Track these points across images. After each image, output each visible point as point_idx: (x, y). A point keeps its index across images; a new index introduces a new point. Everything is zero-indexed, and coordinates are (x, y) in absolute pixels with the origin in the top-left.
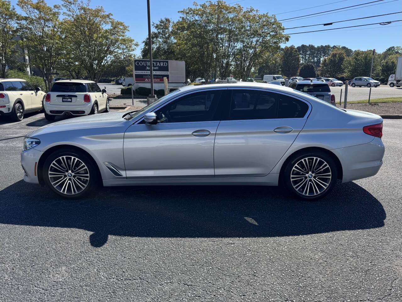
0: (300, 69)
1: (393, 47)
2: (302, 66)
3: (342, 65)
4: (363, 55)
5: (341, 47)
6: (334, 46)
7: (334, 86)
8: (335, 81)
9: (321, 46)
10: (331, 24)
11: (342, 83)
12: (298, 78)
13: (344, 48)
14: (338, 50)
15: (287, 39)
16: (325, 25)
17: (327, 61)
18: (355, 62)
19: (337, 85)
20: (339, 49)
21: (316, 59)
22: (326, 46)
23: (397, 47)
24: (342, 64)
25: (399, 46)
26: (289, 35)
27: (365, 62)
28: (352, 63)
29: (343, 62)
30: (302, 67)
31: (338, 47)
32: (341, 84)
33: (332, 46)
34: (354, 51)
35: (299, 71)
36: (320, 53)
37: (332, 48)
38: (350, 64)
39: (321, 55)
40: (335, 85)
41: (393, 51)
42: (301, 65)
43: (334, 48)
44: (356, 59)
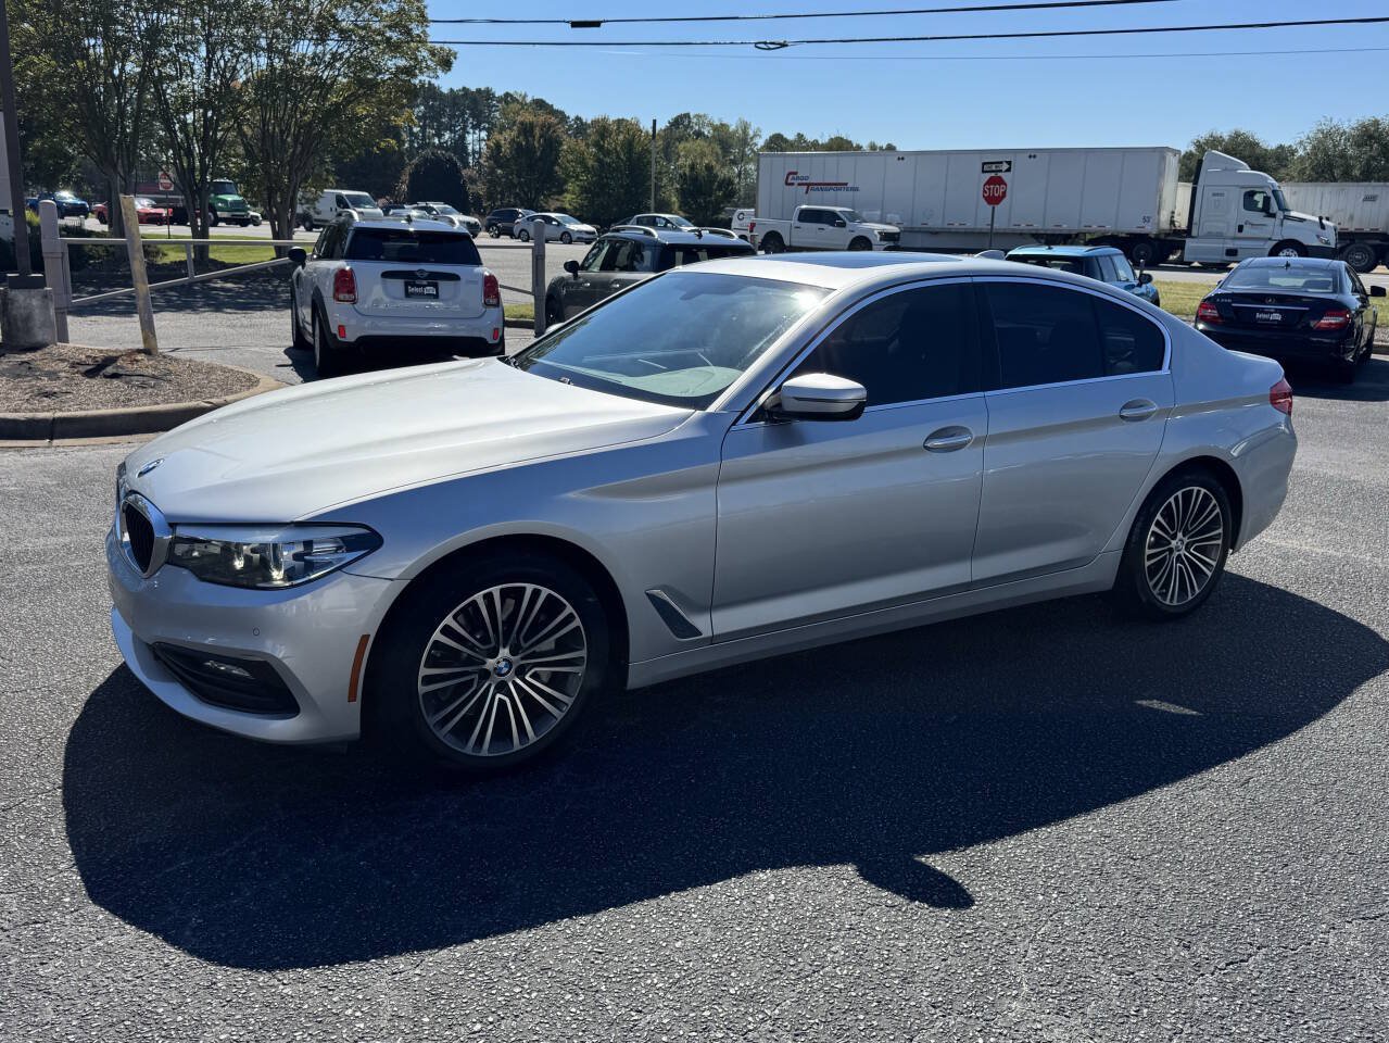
0: (408, 170)
1: (687, 116)
2: (415, 161)
3: (557, 168)
4: (621, 137)
5: (529, 100)
6: (507, 95)
7: (570, 243)
8: (569, 223)
9: (464, 88)
10: (596, 24)
11: (593, 233)
12: (435, 206)
13: (540, 104)
14: (523, 108)
15: (446, 63)
16: (575, 24)
17: (506, 149)
18: (599, 161)
19: (580, 240)
20: (523, 105)
21: (447, 136)
22: (479, 91)
23: (698, 116)
24: (555, 162)
25: (702, 113)
26: (455, 48)
27: (629, 159)
28: (590, 163)
29: (557, 157)
30: (416, 165)
31: (520, 99)
32: (591, 236)
33: (499, 93)
34: (572, 117)
35: (405, 178)
36: (463, 114)
37: (500, 100)
38: (582, 162)
39: (465, 122)
40: (574, 238)
41: (687, 127)
42: (411, 157)
43: (507, 103)
44: (600, 148)
